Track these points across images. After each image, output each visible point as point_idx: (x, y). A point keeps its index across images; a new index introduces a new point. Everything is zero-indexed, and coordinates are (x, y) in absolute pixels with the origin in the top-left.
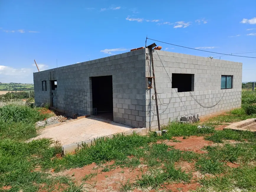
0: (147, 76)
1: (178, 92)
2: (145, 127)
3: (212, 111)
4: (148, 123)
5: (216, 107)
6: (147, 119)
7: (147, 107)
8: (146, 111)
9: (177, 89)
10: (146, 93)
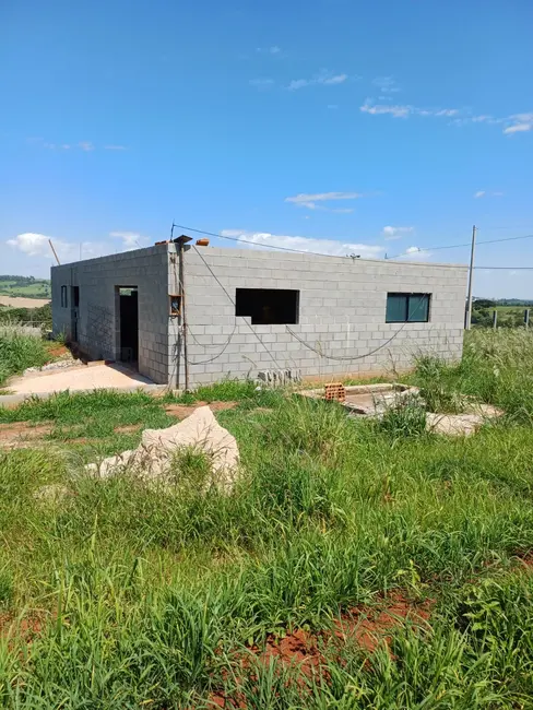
0: (173, 292)
1: (253, 323)
2: (166, 382)
3: (354, 368)
4: (174, 378)
5: (370, 359)
6: (172, 369)
7: (170, 348)
8: (170, 353)
9: (249, 319)
10: (170, 323)
